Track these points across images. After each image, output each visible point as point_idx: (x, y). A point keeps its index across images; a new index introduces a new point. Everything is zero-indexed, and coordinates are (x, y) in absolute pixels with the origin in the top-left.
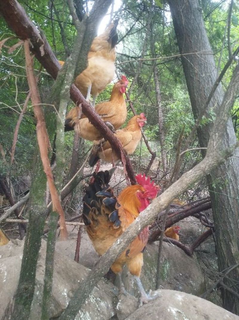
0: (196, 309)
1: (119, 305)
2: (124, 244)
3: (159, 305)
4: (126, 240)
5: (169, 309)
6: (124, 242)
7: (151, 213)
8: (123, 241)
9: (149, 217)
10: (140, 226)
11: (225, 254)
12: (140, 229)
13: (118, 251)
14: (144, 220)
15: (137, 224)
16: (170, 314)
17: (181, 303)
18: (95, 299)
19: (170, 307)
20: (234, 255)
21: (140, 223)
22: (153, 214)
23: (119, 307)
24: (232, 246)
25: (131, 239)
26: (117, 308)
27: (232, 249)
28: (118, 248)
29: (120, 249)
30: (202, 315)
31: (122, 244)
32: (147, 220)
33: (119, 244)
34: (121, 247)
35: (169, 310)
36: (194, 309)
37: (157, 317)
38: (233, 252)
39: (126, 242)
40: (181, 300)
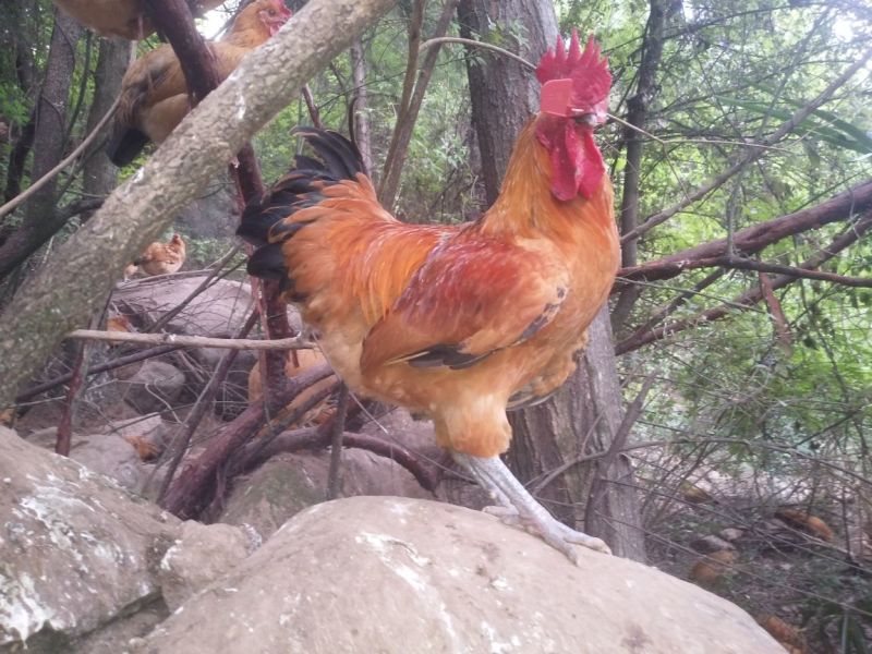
0: (455, 532)
1: (173, 553)
2: (163, 182)
3: (324, 532)
4: (176, 163)
5: (362, 536)
6: (168, 171)
7: (293, 43)
8: (161, 169)
9: (287, 60)
10: (242, 100)
11: (533, 439)
12: (241, 115)
13: (134, 213)
14: (262, 71)
15: (231, 93)
16: (365, 550)
17: (403, 521)
18: (71, 534)
19: (363, 533)
20: (557, 438)
21: (241, 87)
22: (304, 46)
23: (170, 561)
24: (554, 415)
25: (199, 161)
26: (165, 563)
27: (554, 423)
28: (136, 201)
29: (143, 204)
30: (475, 546)
31: (156, 184)
32: (276, 73)
33: (140, 184)
34: (151, 196)
35: (359, 540)
36: (448, 531)
38: (556, 432)
39: (177, 174)
40: (405, 514)
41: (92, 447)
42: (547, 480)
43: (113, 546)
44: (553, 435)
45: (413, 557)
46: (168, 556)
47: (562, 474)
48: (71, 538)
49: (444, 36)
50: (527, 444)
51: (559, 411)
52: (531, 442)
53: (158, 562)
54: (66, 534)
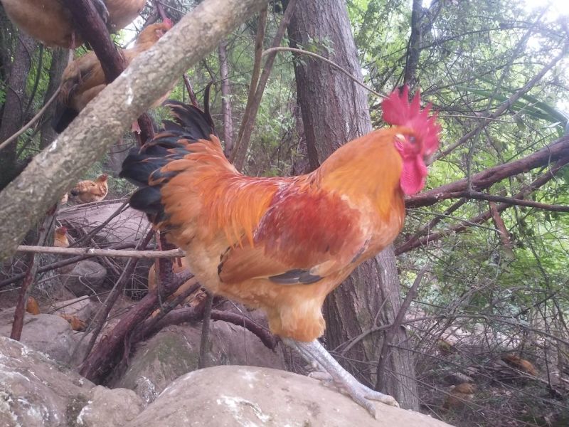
0: (288, 394)
1: (85, 411)
2: (71, 151)
3: (193, 396)
4: (81, 136)
5: (221, 399)
6: (74, 142)
7: (169, 50)
8: (69, 141)
9: (164, 62)
10: (130, 91)
11: (341, 316)
12: (129, 101)
13: (49, 174)
14: (146, 70)
15: (122, 86)
16: (223, 410)
17: (251, 386)
18: (10, 400)
19: (223, 396)
20: (357, 315)
21: (130, 81)
22: (176, 53)
23: (83, 417)
24: (355, 299)
25: (98, 135)
26: (79, 419)
27: (355, 305)
28: (51, 165)
29: (55, 167)
30: (303, 404)
31: (66, 152)
32: (156, 71)
33: (53, 152)
34: (62, 161)
35: (219, 402)
36: (284, 393)
37: (186, 420)
38: (356, 311)
39: (82, 145)
40: (252, 379)
41: (40, 323)
42: (351, 345)
43: (41, 407)
44: (355, 313)
45: (258, 415)
46: (82, 413)
47: (361, 340)
48: (10, 403)
49: (279, 46)
50: (337, 319)
51: (358, 296)
52: (339, 318)
53: (75, 418)
54: (6, 400)
